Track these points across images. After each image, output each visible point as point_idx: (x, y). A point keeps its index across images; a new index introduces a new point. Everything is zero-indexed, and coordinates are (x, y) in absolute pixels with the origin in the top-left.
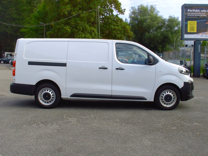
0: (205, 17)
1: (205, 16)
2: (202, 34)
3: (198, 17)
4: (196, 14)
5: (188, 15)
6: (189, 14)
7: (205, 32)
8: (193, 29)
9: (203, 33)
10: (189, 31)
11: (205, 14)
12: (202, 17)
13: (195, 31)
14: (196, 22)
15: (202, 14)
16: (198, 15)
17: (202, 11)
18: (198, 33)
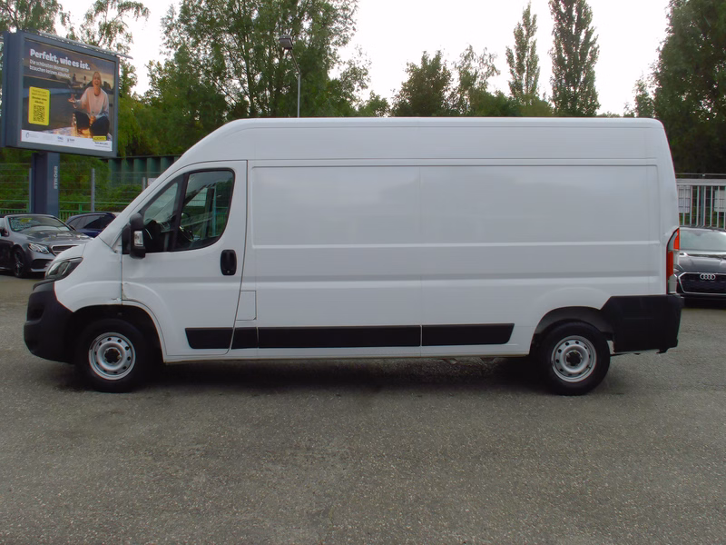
0: (68, 80)
1: (68, 76)
2: (61, 134)
3: (54, 77)
4: (49, 69)
5: (31, 68)
6: (32, 65)
7: (68, 129)
8: (42, 116)
9: (62, 130)
10: (31, 120)
11: (68, 70)
12: (63, 79)
13: (46, 122)
14: (47, 92)
15: (62, 69)
16: (54, 73)
17: (63, 61)
18: (52, 129)
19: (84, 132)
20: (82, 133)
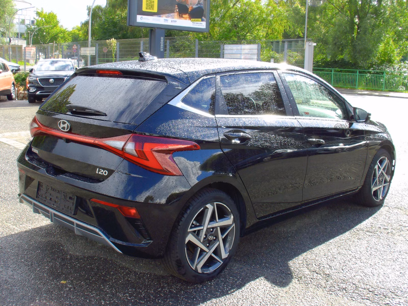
2: (166, 17)
7: (172, 14)
8: (152, 7)
9: (167, 15)
10: (144, 9)
13: (155, 10)
18: (160, 15)
19: (184, 16)
20: (182, 17)
